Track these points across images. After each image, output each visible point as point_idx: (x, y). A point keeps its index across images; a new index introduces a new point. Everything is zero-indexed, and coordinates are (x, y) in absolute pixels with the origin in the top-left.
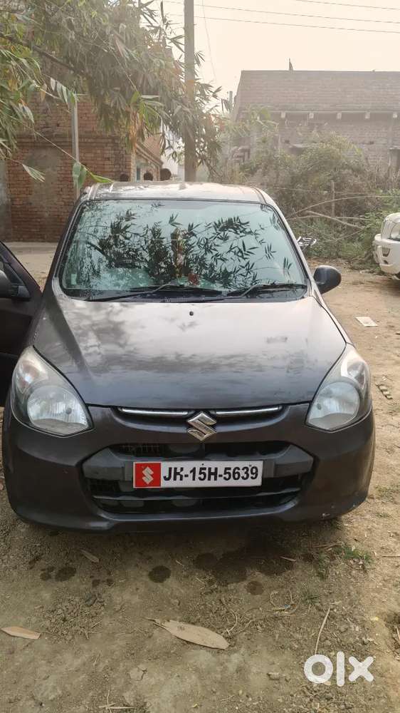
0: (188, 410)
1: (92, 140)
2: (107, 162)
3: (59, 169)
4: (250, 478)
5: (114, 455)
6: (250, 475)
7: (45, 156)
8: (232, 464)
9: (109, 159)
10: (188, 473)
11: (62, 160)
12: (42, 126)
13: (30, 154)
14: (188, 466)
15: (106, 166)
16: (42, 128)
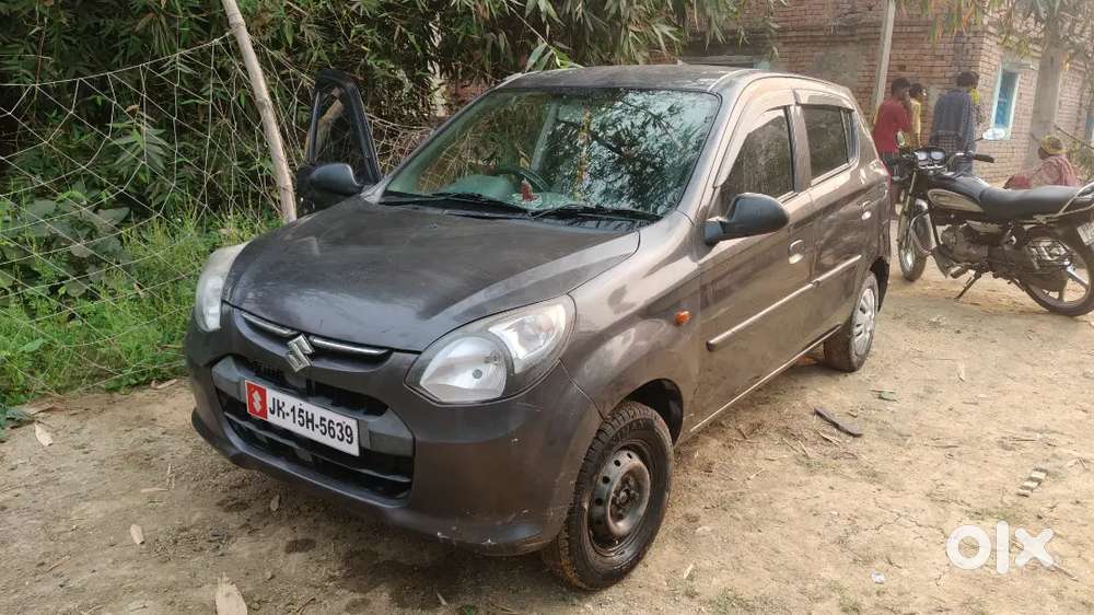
0: (293, 329)
1: (920, 29)
2: (938, 63)
3: (860, 74)
4: (345, 441)
5: (234, 367)
6: (346, 437)
7: (844, 56)
8: (330, 415)
9: (942, 57)
10: (289, 411)
11: (868, 60)
12: (846, 11)
13: (822, 53)
14: (290, 401)
15: (935, 69)
16: (846, 14)
